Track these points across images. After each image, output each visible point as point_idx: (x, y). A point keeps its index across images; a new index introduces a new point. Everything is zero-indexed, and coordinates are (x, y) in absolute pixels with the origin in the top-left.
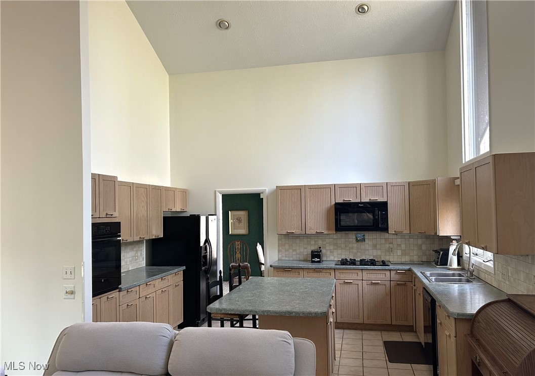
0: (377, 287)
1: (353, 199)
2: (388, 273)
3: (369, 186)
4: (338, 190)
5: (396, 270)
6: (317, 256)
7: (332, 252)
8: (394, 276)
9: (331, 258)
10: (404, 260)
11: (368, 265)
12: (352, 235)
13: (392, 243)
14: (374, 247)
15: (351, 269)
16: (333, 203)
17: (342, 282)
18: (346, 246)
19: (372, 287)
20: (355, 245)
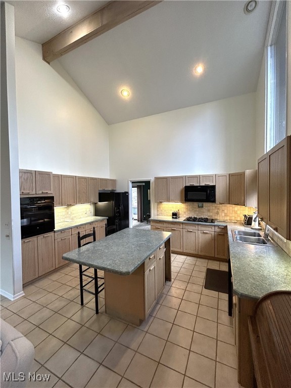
0: (207, 235)
1: (195, 184)
2: (213, 228)
3: (205, 177)
4: (187, 178)
5: (218, 226)
6: (175, 215)
7: (185, 213)
8: (217, 229)
9: (185, 216)
10: (226, 219)
11: (202, 222)
12: (196, 204)
13: (219, 209)
14: (209, 211)
15: (193, 224)
16: (184, 187)
17: (187, 230)
18: (192, 210)
19: (204, 235)
20: (198, 209)
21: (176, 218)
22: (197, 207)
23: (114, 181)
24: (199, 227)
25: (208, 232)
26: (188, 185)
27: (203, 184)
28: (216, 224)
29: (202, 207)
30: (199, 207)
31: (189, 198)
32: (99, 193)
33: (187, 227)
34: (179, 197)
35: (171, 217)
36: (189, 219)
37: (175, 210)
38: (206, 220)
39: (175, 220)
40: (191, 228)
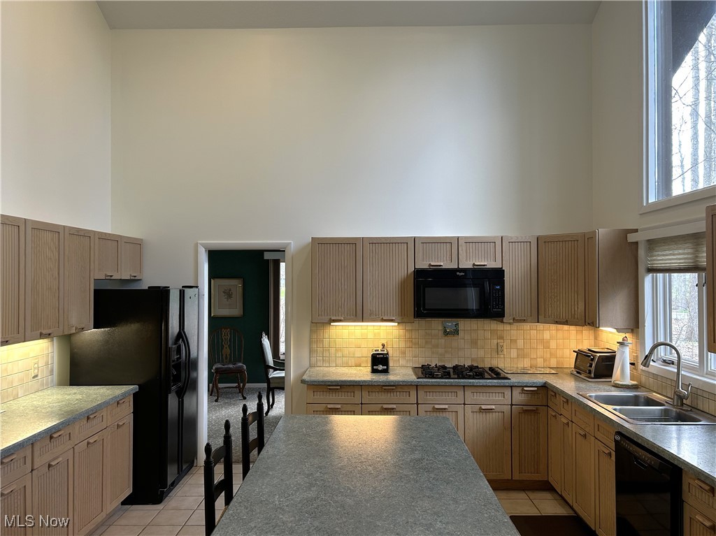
0: (491, 416)
1: (445, 264)
2: (508, 392)
3: (472, 242)
4: (419, 248)
5: (521, 387)
6: (380, 361)
7: (404, 353)
8: (518, 397)
9: (402, 362)
12: (437, 324)
13: (502, 338)
14: (474, 343)
15: (445, 386)
16: (411, 269)
17: (429, 408)
18: (427, 342)
19: (482, 416)
20: (442, 341)
21: (386, 371)
22: (441, 333)
24: (468, 393)
25: (493, 407)
26: (423, 265)
27: (466, 264)
28: (510, 380)
29: (456, 332)
30: (446, 333)
31: (426, 307)
32: (97, 293)
33: (431, 398)
34: (393, 303)
35: (369, 369)
36: (426, 371)
37: (377, 347)
38: (480, 372)
39: (381, 378)
40: (442, 399)
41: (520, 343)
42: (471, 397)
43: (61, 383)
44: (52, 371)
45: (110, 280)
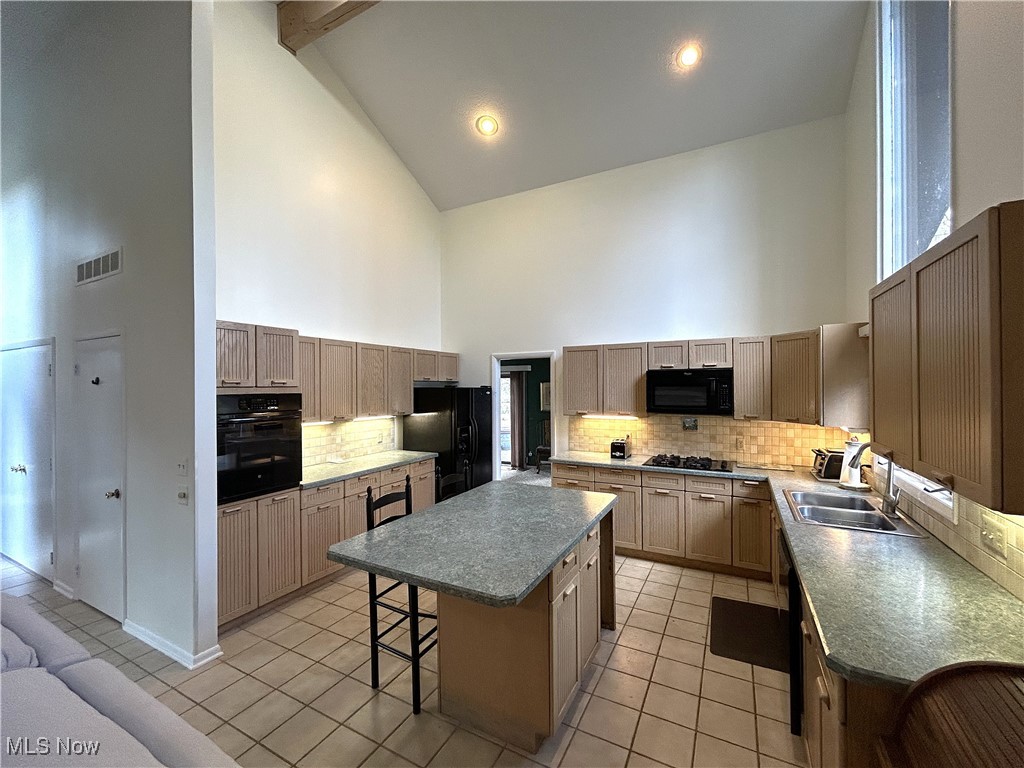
0: (710, 504)
1: (676, 365)
2: (728, 485)
3: (702, 345)
4: (652, 350)
5: (743, 480)
6: (619, 449)
7: (646, 444)
8: (739, 490)
9: (645, 451)
10: (761, 461)
11: (695, 468)
12: (677, 420)
13: (740, 434)
14: (713, 438)
15: (670, 473)
16: (644, 372)
17: (653, 491)
18: (667, 435)
19: (701, 504)
20: (681, 435)
21: (622, 458)
22: (680, 428)
23: (453, 359)
24: (689, 482)
25: (713, 496)
26: (656, 366)
27: (697, 365)
28: (735, 473)
29: (695, 427)
31: (657, 403)
32: (415, 389)
33: (653, 482)
34: (630, 400)
35: (609, 455)
36: (658, 461)
37: (618, 436)
38: (706, 464)
39: (619, 463)
40: (663, 485)
41: (761, 440)
42: (691, 485)
43: (400, 449)
44: (393, 440)
45: (427, 381)
